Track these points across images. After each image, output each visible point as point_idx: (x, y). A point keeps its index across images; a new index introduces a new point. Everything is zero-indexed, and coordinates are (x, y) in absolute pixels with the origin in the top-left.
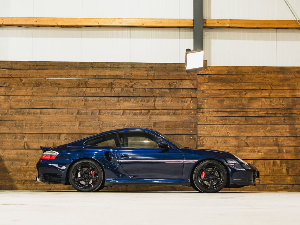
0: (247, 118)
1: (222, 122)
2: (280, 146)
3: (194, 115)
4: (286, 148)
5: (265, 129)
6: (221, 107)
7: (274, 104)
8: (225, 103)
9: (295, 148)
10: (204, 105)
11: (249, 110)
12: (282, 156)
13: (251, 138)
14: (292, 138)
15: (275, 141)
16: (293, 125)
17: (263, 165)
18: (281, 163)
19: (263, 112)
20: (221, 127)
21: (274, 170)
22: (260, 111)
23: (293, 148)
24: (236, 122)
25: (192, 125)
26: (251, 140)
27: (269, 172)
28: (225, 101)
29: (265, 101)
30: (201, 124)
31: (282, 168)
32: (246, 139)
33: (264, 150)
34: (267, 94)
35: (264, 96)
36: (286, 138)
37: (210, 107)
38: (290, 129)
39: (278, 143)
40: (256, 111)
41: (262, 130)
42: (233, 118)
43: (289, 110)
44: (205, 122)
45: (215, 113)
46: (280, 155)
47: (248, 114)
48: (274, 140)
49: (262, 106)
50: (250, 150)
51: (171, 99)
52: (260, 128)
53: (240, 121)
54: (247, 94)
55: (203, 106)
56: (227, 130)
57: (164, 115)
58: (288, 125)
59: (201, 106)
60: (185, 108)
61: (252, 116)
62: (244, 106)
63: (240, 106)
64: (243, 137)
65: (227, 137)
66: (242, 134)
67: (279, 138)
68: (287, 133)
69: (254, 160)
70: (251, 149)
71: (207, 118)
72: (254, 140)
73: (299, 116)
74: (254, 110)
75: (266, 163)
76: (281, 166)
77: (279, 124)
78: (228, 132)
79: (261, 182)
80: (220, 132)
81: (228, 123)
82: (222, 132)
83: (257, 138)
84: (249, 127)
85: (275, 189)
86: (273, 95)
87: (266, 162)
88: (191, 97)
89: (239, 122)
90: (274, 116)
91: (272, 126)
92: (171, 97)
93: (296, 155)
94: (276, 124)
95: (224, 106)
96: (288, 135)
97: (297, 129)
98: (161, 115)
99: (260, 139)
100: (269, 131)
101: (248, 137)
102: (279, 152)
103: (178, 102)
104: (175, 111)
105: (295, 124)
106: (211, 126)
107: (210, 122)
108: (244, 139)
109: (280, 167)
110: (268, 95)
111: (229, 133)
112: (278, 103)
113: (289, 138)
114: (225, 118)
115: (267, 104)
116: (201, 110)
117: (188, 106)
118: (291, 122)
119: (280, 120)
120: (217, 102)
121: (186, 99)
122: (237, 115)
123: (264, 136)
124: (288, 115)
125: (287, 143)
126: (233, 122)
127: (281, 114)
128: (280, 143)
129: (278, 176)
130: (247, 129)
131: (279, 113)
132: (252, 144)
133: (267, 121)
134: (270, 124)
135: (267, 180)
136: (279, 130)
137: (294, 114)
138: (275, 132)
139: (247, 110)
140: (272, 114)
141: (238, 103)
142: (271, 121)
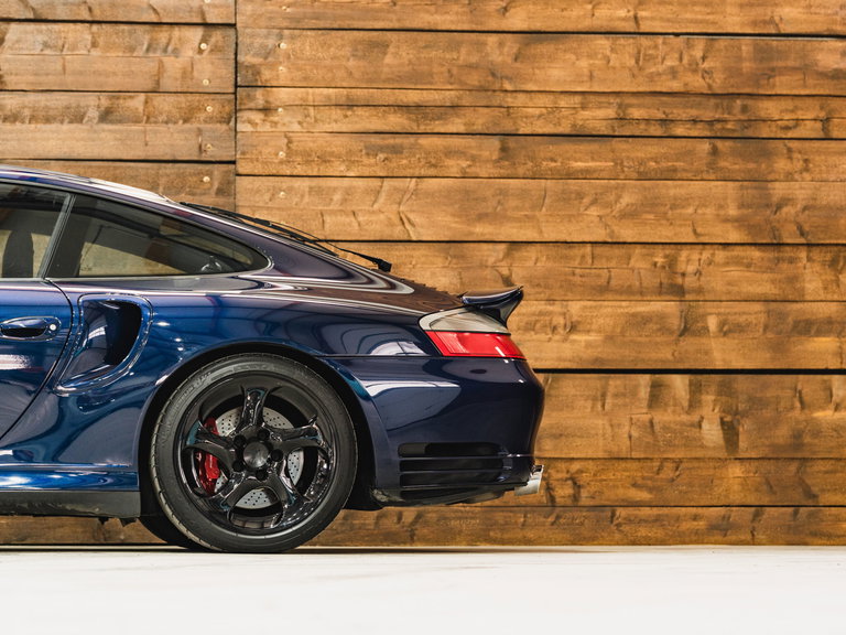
0: (512, 143)
1: (372, 161)
2: (688, 297)
3: (220, 122)
4: (724, 308)
5: (609, 205)
6: (371, 81)
7: (661, 68)
8: (388, 59)
9: (773, 306)
10: (273, 66)
11: (521, 99)
12: (699, 351)
13: (532, 252)
14: (756, 254)
15: (663, 267)
16: (760, 181)
17: (595, 399)
18: (695, 390)
19: (601, 113)
20: (367, 192)
21: (657, 428)
22: (584, 107)
23: (757, 307)
24: (454, 165)
25: (206, 179)
26: (530, 263)
27: (630, 437)
28: (391, 49)
29: (608, 53)
30: (256, 172)
31: (696, 418)
32: (507, 255)
33: (601, 321)
34: (622, 13)
35: (605, 24)
36: (721, 255)
37: (305, 79)
38: (741, 206)
39: (679, 280)
40: (562, 103)
41: (594, 212)
42: (436, 141)
43: (739, 102)
44: (281, 162)
45: (337, 113)
46: (688, 344)
47: (515, 123)
48: (655, 264)
49: (591, 77)
50: (526, 319)
51: (92, 33)
52: (580, 196)
53: (474, 159)
54: (512, 11)
55: (266, 74)
56: (402, 208)
57: (48, 120)
58: (730, 184)
59: (259, 73)
60: (167, 84)
61: (540, 131)
62: (493, 75)
63: (474, 79)
64: (490, 246)
65: (400, 246)
66: (482, 230)
67: (684, 254)
68: (729, 226)
69: (550, 375)
70: (534, 314)
71: (290, 142)
72: (550, 264)
73: (790, 135)
74: (551, 97)
75: (612, 390)
76: (694, 404)
77: (685, 175)
78: (409, 220)
79: (584, 494)
80: (361, 219)
81: (405, 167)
82: (374, 218)
83: (564, 251)
84: (523, 194)
85: (659, 533)
86: (652, 19)
87: (616, 382)
88: (205, 25)
89: (464, 164)
90: (659, 133)
91: (645, 189)
92: (92, 22)
93: (778, 348)
94: (670, 175)
95: (383, 77)
96: (735, 236)
97: (779, 207)
98: (33, 119)
99: (583, 257)
100: (629, 215)
101: (514, 245)
102: (685, 331)
103: (132, 49)
104: (111, 98)
105: (771, 177)
106: (315, 182)
107: (308, 162)
108: (491, 261)
109: (688, 413)
110: (624, 19)
111: (413, 225)
112: (681, 59)
113: (738, 251)
114: (391, 141)
115: (623, 67)
116: (259, 93)
117: (187, 73)
118: (751, 166)
119: (690, 153)
120: (347, 51)
121: (177, 32)
122: (457, 125)
123: (605, 243)
124: (734, 131)
125: (729, 284)
126: (433, 161)
127: (695, 121)
128: (687, 279)
129: (678, 463)
130: (513, 203)
131: (684, 117)
132: (538, 285)
133: (618, 162)
134: (635, 175)
135: (619, 486)
136: (683, 207)
137: (764, 121)
138: (664, 222)
139: (509, 100)
140: (647, 121)
141: (462, 58)
142: (642, 162)
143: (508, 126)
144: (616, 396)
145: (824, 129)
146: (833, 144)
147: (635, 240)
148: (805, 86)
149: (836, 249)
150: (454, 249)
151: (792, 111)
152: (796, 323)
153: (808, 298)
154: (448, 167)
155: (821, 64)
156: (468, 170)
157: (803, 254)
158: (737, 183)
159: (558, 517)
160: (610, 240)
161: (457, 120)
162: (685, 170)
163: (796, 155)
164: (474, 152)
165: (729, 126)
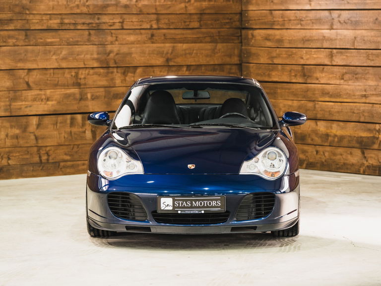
0: (29, 33)
2: (82, 87)
4: (93, 90)
5: (59, 55)
7: (74, 5)
9: (107, 89)
11: (31, 16)
12: (85, 106)
13: (35, 73)
14: (102, 70)
15: (74, 76)
16: (103, 45)
17: (54, 125)
18: (83, 120)
19: (56, 21)
21: (73, 133)
22: (50, 19)
23: (102, 90)
24: (11, 41)
26: (35, 77)
27: (65, 137)
31: (84, 130)
32: (28, 74)
33: (56, 96)
36: (92, 71)
38: (98, 54)
39: (79, 81)
40: (44, 18)
41: (54, 57)
42: (6, 33)
43: (97, 16)
46: (83, 103)
47: (29, 25)
48: (72, 75)
49: (53, 8)
50: (33, 97)
52: (50, 52)
58: (95, 46)
61: (37, 28)
62: (23, 8)
63: (17, 10)
64: (22, 71)
66: (20, 65)
67: (81, 71)
68: (94, 61)
69: (41, 117)
70: (36, 95)
72: (41, 77)
73: (112, 28)
74: (40, 16)
75: (59, 121)
76: (83, 125)
77: (81, 43)
79: (50, 158)
83: (45, 72)
84: (33, 51)
85: (72, 170)
87: (60, 118)
89: (14, 41)
90: (73, 28)
91: (70, 49)
93: (108, 104)
94: (76, 43)
96: (96, 65)
97: (109, 54)
99: (50, 74)
100: (64, 59)
101: (30, 70)
102: (81, 99)
105: (106, 43)
108: (23, 76)
109: (82, 128)
113: (97, 70)
115: (63, 5)
118: (100, 39)
119: (82, 35)
122: (12, 27)
123: (57, 68)
124: (95, 27)
125: (94, 81)
126: (5, 40)
127: (84, 24)
128: (82, 80)
129: (78, 145)
130: (29, 55)
131: (80, 22)
132: (37, 85)
133: (61, 39)
134: (66, 44)
135: (61, 155)
136: (80, 55)
137: (104, 23)
138: (75, 60)
139: (28, 17)
140: (70, 24)
141: (14, 2)
142: (68, 39)
143: (27, 27)
144: (60, 123)
145: (122, 26)
146: (124, 31)
147: (66, 67)
148: (117, 11)
149: (124, 68)
150: (11, 72)
151: (113, 20)
152: (114, 94)
153: (117, 86)
154: (9, 42)
155: (122, 2)
156: (16, 43)
157: (115, 70)
158: (97, 46)
159: (43, 167)
160: (59, 67)
161: (12, 25)
162: (81, 41)
163: (113, 35)
164: (17, 37)
165: (94, 25)
